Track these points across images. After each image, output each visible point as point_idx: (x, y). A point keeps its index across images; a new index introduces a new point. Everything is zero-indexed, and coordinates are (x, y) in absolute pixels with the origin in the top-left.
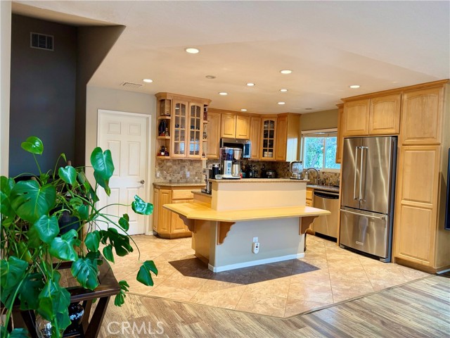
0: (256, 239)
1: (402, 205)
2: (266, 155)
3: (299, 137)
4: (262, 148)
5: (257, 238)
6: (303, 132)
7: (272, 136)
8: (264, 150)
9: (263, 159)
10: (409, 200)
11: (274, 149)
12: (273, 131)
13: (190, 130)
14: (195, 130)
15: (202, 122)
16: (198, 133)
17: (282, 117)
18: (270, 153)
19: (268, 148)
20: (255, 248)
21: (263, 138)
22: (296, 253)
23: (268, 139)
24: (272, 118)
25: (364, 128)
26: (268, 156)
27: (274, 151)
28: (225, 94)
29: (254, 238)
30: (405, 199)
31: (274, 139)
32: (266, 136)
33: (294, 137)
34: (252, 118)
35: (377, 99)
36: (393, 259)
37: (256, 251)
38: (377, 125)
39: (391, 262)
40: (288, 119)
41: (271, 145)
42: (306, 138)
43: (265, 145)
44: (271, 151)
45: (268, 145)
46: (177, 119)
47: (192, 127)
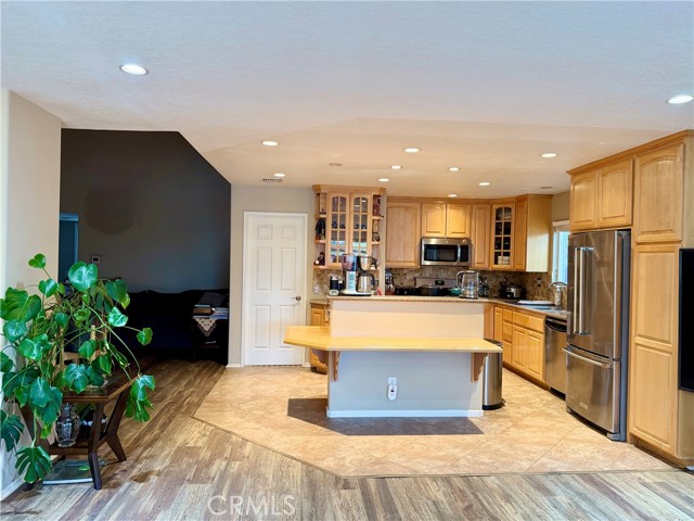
0: (393, 381)
1: (637, 344)
2: (499, 262)
3: (551, 231)
4: (493, 251)
5: (395, 379)
6: (554, 224)
7: (508, 231)
8: (497, 255)
9: (495, 266)
10: (645, 337)
11: (511, 251)
12: (510, 223)
13: (352, 230)
14: (360, 230)
15: (370, 218)
16: (364, 234)
17: (521, 200)
18: (506, 258)
19: (502, 251)
20: (390, 392)
21: (494, 236)
22: (466, 409)
23: (503, 236)
24: (506, 203)
25: (592, 218)
26: (504, 264)
27: (511, 254)
28: (387, 180)
29: (390, 379)
30: (640, 336)
31: (512, 236)
32: (498, 231)
33: (542, 233)
34: (475, 207)
35: (606, 169)
36: (628, 438)
37: (392, 397)
38: (606, 212)
39: (625, 441)
40: (529, 205)
41: (507, 247)
42: (561, 233)
43: (498, 246)
44: (507, 254)
45: (503, 245)
46: (334, 217)
47: (357, 227)
